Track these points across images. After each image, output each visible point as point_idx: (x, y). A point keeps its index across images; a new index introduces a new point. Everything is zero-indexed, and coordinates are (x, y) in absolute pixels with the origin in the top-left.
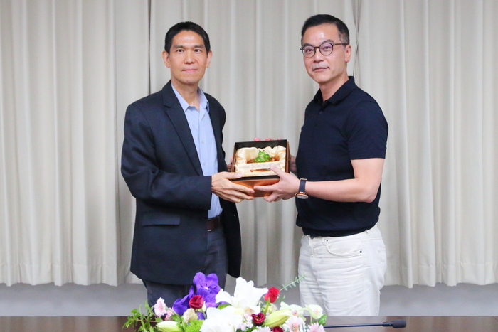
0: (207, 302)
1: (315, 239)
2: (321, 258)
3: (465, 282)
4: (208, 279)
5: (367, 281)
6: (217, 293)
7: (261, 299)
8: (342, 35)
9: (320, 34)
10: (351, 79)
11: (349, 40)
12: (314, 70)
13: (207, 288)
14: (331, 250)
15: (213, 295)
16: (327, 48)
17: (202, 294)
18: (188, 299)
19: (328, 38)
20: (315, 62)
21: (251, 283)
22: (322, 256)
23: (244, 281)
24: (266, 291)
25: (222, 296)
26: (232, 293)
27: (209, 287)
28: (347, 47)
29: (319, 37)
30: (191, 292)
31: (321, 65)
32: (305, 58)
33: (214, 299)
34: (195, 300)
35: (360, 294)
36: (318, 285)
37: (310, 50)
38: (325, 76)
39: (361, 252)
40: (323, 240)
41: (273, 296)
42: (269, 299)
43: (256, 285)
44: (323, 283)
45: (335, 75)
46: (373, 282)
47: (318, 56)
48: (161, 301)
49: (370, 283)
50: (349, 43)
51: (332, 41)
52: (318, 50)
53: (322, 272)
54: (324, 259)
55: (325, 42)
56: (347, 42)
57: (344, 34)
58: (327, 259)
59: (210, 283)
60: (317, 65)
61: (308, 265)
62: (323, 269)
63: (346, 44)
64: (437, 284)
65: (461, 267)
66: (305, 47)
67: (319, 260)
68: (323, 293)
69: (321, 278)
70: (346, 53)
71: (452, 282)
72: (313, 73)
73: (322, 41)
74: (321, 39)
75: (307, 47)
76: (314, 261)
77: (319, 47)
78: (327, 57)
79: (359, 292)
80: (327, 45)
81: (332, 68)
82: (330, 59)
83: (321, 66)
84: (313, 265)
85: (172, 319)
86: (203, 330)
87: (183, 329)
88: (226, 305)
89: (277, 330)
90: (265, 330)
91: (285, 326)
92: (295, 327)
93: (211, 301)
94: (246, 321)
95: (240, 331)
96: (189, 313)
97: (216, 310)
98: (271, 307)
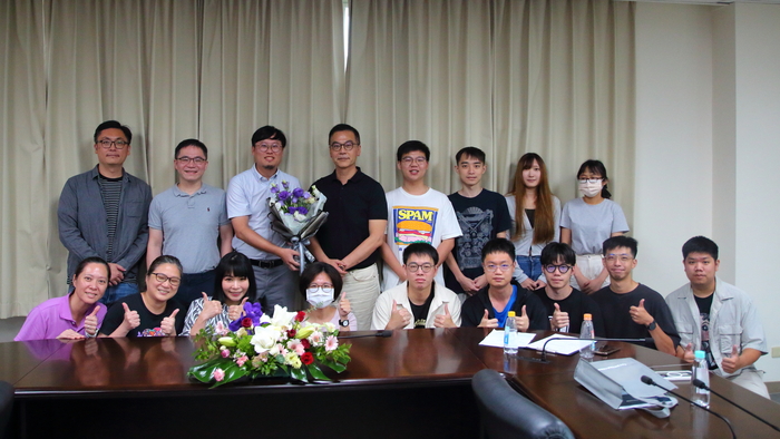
0: (254, 322)
4: (254, 306)
6: (260, 316)
7: (292, 320)
8: (355, 138)
9: (342, 137)
10: (358, 168)
12: (339, 159)
13: (253, 313)
16: (349, 146)
17: (250, 317)
21: (285, 308)
24: (296, 314)
25: (264, 318)
26: (271, 316)
27: (255, 312)
32: (334, 151)
33: (259, 321)
34: (246, 321)
37: (337, 146)
41: (301, 317)
42: (298, 319)
43: (289, 311)
47: (343, 150)
52: (343, 146)
57: (357, 137)
59: (256, 309)
63: (358, 144)
70: (358, 150)
73: (346, 141)
80: (349, 143)
81: (351, 159)
82: (350, 153)
83: (344, 157)
85: (228, 335)
86: (252, 342)
87: (237, 343)
88: (267, 324)
89: (305, 341)
90: (297, 341)
91: (310, 339)
92: (316, 339)
93: (257, 322)
94: (282, 335)
95: (278, 342)
96: (241, 331)
97: (261, 327)
98: (300, 325)
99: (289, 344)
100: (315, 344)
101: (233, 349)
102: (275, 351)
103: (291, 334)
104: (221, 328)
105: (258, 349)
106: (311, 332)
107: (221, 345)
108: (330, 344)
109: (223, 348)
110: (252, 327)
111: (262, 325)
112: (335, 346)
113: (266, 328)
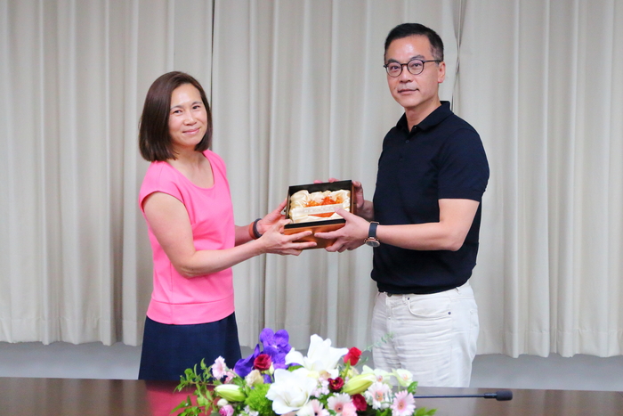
0: (275, 363)
1: (393, 297)
2: (399, 320)
3: (584, 353)
4: (277, 336)
5: (458, 349)
6: (287, 352)
7: (340, 361)
8: (435, 50)
9: (408, 48)
10: (445, 104)
11: (442, 56)
12: (400, 92)
13: (276, 347)
14: (413, 311)
15: (281, 355)
16: (417, 65)
17: (269, 354)
18: (252, 360)
19: (417, 53)
20: (402, 82)
21: (328, 342)
22: (403, 317)
23: (320, 339)
24: (345, 351)
25: (293, 356)
26: (304, 352)
27: (278, 346)
28: (441, 64)
29: (407, 52)
31: (409, 86)
32: (390, 77)
33: (283, 360)
34: (261, 359)
35: (447, 365)
36: (396, 353)
37: (396, 67)
38: (413, 100)
39: (449, 313)
40: (404, 298)
41: (354, 357)
42: (349, 360)
43: (334, 346)
44: (402, 351)
45: (426, 98)
46: (464, 349)
47: (406, 75)
48: (220, 360)
49: (460, 351)
50: (442, 60)
51: (423, 57)
52: (405, 68)
53: (401, 337)
54: (405, 322)
55: (414, 58)
56: (440, 58)
57: (438, 48)
58: (407, 322)
59: (280, 341)
60: (404, 87)
61: (385, 329)
62: (403, 334)
63: (440, 60)
64: (551, 354)
65: (580, 335)
66: (388, 63)
67: (399, 322)
68: (402, 363)
69: (400, 345)
70: (439, 72)
71: (568, 352)
72: (399, 95)
73: (411, 57)
74: (409, 54)
75: (392, 64)
76: (392, 325)
77: (407, 65)
78: (417, 77)
79: (447, 362)
80: (416, 62)
81: (422, 90)
82: (420, 79)
83: (408, 88)
84: (391, 329)
85: (233, 382)
86: (269, 395)
87: (245, 394)
88: (298, 366)
89: (358, 398)
90: (343, 398)
91: (367, 395)
92: (378, 397)
93: (280, 362)
94: (321, 386)
95: (313, 398)
96: (253, 376)
97: (287, 371)
98: (351, 371)
99: (332, 401)
100: (377, 405)
101: (238, 406)
102: (305, 412)
103: (336, 386)
104: (221, 369)
105: (278, 407)
106: (370, 383)
107: (219, 398)
108: (401, 406)
109: (222, 403)
110: (271, 369)
111: (290, 367)
112: (410, 409)
113: (296, 372)
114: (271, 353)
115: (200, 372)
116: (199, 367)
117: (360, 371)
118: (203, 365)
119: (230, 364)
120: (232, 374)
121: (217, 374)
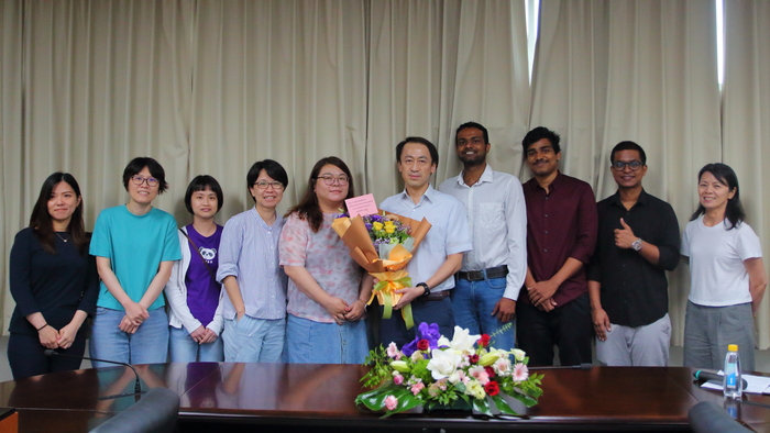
0: (431, 345)
4: (430, 328)
6: (438, 339)
7: (475, 344)
13: (430, 335)
15: (435, 340)
17: (426, 339)
18: (415, 344)
25: (443, 341)
27: (432, 334)
30: (417, 339)
33: (436, 343)
34: (421, 343)
41: (485, 341)
42: (481, 344)
43: (471, 334)
48: (393, 344)
59: (432, 331)
85: (401, 359)
86: (429, 367)
87: (411, 367)
88: (446, 348)
89: (489, 369)
90: (479, 368)
91: (495, 366)
92: (502, 367)
93: (434, 345)
94: (464, 360)
95: (458, 368)
96: (416, 355)
97: (440, 351)
98: (483, 351)
99: (471, 371)
100: (501, 373)
101: (406, 375)
102: (454, 378)
103: (474, 360)
104: (393, 351)
105: (435, 375)
106: (497, 358)
107: (393, 370)
108: (519, 373)
109: (395, 373)
110: (429, 350)
111: (441, 348)
112: (525, 376)
113: (447, 351)
114: (429, 339)
115: (379, 352)
116: (379, 349)
117: (489, 351)
118: (382, 348)
119: (400, 348)
120: (400, 354)
121: (390, 354)
